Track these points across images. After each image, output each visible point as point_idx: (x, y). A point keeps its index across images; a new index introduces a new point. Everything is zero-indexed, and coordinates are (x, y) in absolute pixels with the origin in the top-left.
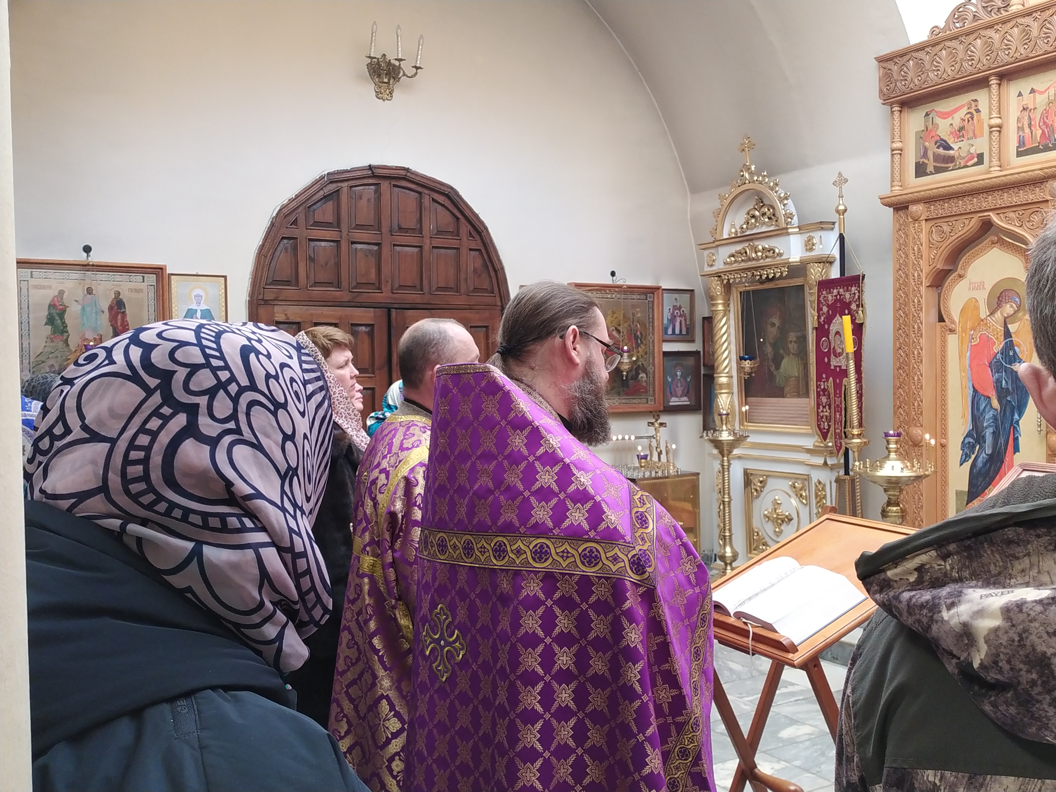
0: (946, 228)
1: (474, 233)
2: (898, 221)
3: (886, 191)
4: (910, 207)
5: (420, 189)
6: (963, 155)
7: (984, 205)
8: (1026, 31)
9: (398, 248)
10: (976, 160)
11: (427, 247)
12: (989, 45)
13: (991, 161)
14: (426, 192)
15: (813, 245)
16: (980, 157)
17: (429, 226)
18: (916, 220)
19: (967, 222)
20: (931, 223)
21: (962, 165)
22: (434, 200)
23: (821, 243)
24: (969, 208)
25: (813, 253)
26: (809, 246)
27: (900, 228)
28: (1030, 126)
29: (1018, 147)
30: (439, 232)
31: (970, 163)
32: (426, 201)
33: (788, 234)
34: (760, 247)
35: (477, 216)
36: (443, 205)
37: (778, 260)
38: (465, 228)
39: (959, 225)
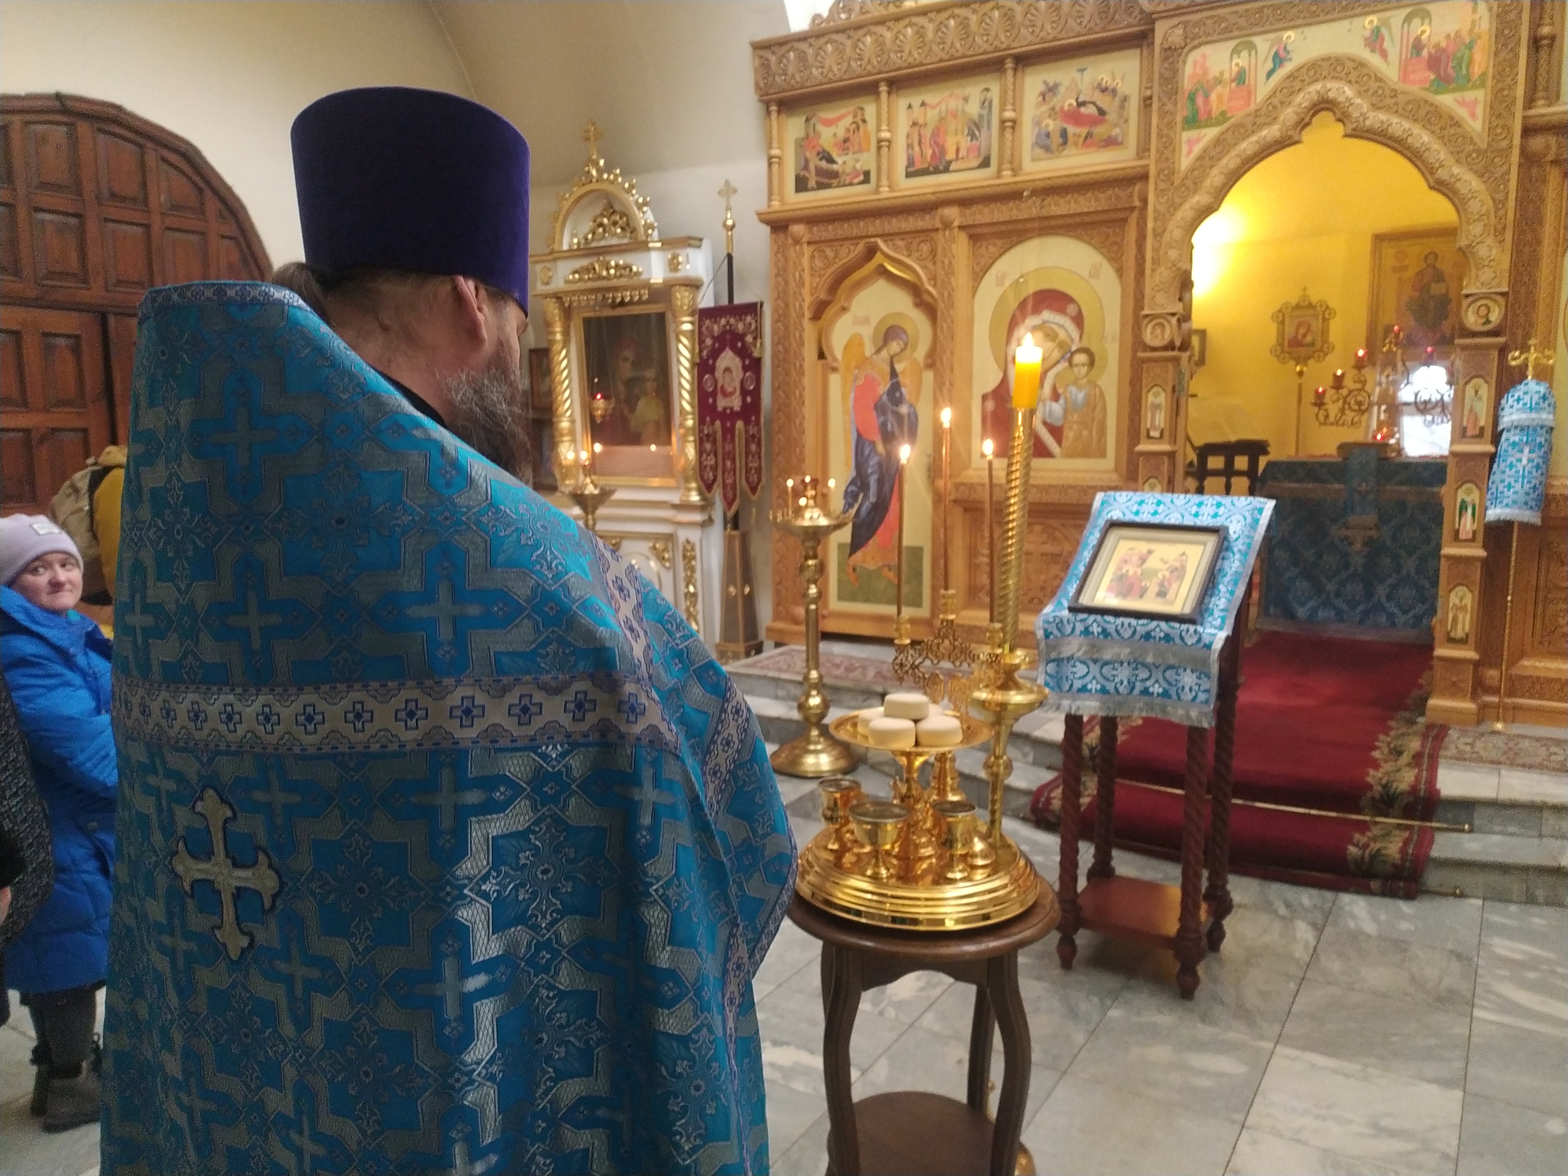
0: (830, 253)
1: (226, 213)
2: (776, 242)
3: (763, 207)
4: (790, 227)
5: (140, 140)
6: (848, 170)
7: (872, 230)
8: (920, 33)
9: (111, 225)
10: (862, 178)
11: (156, 228)
12: (880, 43)
13: (879, 179)
14: (150, 145)
15: (679, 263)
16: (867, 174)
17: (159, 198)
18: (797, 241)
19: (852, 248)
20: (812, 248)
21: (847, 182)
22: (164, 160)
23: (688, 262)
24: (855, 232)
25: (679, 275)
26: (673, 265)
27: (780, 251)
28: (920, 143)
29: (907, 167)
30: (174, 207)
31: (856, 181)
32: (151, 159)
33: (649, 249)
34: (613, 263)
35: (229, 189)
36: (176, 168)
37: (635, 281)
38: (212, 205)
39: (844, 251)
